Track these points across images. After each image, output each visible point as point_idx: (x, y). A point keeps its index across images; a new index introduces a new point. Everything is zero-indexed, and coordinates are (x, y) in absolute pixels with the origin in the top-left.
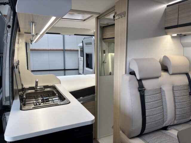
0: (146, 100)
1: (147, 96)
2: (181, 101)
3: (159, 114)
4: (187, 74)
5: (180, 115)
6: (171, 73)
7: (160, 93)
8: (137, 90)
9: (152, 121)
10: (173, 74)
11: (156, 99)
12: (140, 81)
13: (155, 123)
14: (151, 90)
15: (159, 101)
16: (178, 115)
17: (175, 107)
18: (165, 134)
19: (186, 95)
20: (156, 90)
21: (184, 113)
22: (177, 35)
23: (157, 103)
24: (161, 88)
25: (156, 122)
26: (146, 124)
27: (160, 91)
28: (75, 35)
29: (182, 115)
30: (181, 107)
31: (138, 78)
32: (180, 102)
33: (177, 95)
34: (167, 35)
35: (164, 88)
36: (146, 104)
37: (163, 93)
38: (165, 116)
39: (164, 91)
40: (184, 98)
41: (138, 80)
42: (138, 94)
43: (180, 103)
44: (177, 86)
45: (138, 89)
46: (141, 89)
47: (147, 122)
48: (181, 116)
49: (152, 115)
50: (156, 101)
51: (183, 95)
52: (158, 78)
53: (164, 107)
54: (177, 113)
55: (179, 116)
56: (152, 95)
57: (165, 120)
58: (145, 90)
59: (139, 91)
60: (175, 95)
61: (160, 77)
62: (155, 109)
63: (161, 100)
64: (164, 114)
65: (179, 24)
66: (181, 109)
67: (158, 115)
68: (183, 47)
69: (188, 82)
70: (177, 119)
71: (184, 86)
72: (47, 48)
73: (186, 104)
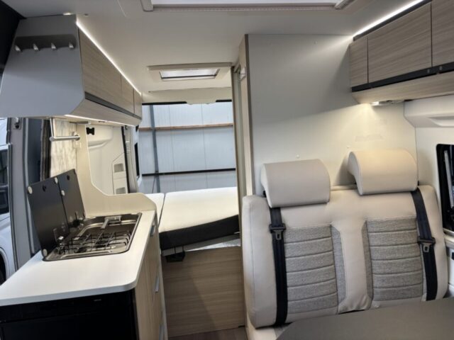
0: (288, 253)
1: (291, 244)
2: (387, 257)
3: (322, 283)
5: (385, 289)
6: (361, 193)
7: (329, 237)
8: (266, 229)
9: (302, 297)
10: (366, 195)
11: (316, 251)
12: (275, 210)
13: (310, 302)
14: (302, 231)
15: (322, 254)
16: (380, 288)
17: (372, 270)
19: (405, 242)
20: (316, 230)
21: (397, 285)
22: (380, 103)
23: (318, 259)
24: (331, 227)
25: (315, 299)
26: (289, 303)
27: (329, 232)
28: (217, 101)
29: (391, 289)
30: (387, 270)
31: (270, 205)
32: (383, 260)
33: (375, 243)
34: (359, 103)
35: (338, 227)
36: (287, 260)
37: (336, 237)
38: (339, 289)
39: (338, 233)
40: (398, 250)
41: (270, 208)
42: (269, 238)
43: (386, 262)
44: (377, 222)
45: (270, 228)
47: (289, 298)
48: (390, 291)
49: (302, 285)
50: (314, 256)
51: (394, 243)
52: (324, 203)
53: (337, 268)
54: (376, 284)
55: (384, 292)
56: (304, 241)
57: (340, 298)
59: (272, 231)
60: (371, 243)
61: (329, 201)
62: (310, 271)
63: (331, 252)
64: (339, 284)
65: (371, 81)
66: (387, 275)
67: (318, 284)
68: (415, 127)
69: (415, 213)
70: (376, 296)
72: (200, 124)
73: (404, 266)
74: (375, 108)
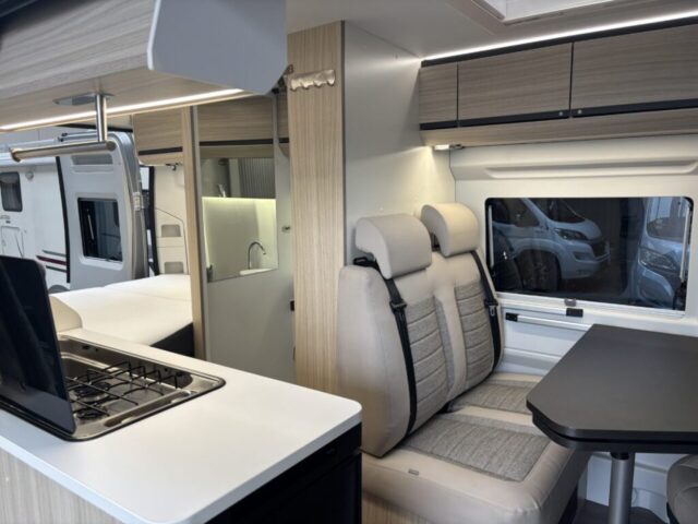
0: (412, 336)
1: (412, 325)
2: (474, 327)
4: (473, 253)
5: (476, 364)
6: (447, 254)
7: (434, 311)
9: (427, 393)
10: (453, 255)
14: (417, 305)
15: (435, 333)
16: (472, 363)
17: (466, 344)
18: (455, 422)
19: (480, 307)
20: (426, 304)
22: (450, 146)
24: (434, 298)
25: (436, 393)
26: (418, 405)
27: (434, 304)
29: (478, 362)
30: (475, 342)
31: (388, 275)
32: (472, 330)
33: (465, 312)
35: (440, 297)
36: (412, 346)
37: (440, 309)
38: (450, 374)
39: (441, 304)
40: (479, 316)
41: (385, 280)
42: (391, 319)
43: (473, 332)
44: (464, 287)
45: (391, 307)
46: (398, 306)
47: (418, 398)
49: (427, 376)
51: (475, 310)
52: (422, 269)
53: (446, 348)
54: (470, 359)
55: (474, 368)
56: (420, 319)
57: (450, 384)
58: (405, 306)
59: (394, 311)
60: (462, 313)
61: (429, 265)
62: (430, 357)
63: (439, 330)
64: (448, 369)
65: (460, 119)
66: (475, 348)
68: (455, 179)
69: (478, 274)
71: (474, 284)
74: (436, 153)
